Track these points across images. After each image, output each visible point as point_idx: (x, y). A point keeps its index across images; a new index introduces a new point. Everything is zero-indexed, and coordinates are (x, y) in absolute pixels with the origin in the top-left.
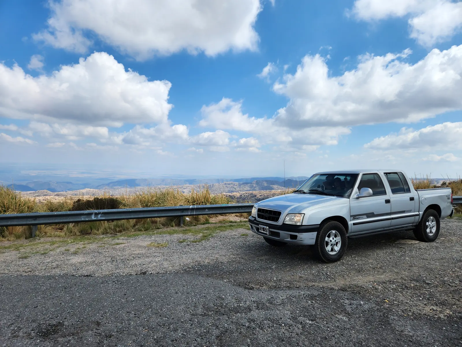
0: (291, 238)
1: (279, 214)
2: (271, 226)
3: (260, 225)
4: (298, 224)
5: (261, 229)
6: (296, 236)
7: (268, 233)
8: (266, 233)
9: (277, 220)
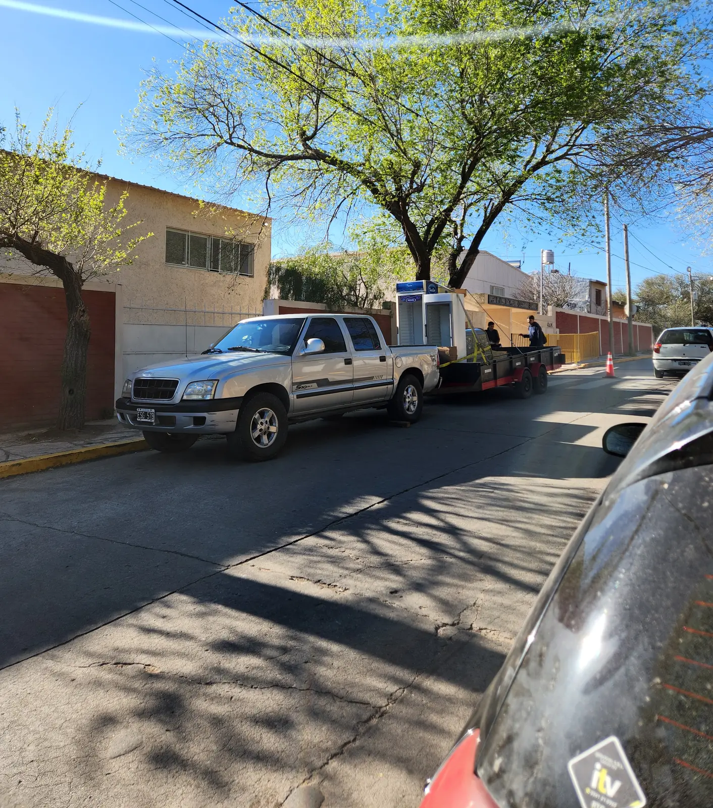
0: (195, 424)
1: (175, 383)
2: (159, 408)
3: (138, 410)
4: (209, 397)
5: (140, 416)
6: (204, 418)
7: (153, 421)
8: (150, 421)
9: (171, 395)
